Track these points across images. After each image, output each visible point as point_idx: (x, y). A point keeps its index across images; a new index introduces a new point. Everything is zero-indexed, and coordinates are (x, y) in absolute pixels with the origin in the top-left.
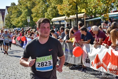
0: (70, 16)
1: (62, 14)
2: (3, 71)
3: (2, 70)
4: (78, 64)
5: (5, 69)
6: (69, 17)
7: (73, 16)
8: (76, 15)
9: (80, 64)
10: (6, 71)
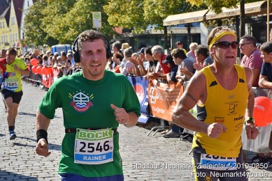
0: (221, 11)
1: (198, 5)
2: (43, 168)
3: (39, 164)
4: (259, 150)
5: (46, 163)
6: (218, 11)
7: (233, 9)
8: (239, 6)
9: (266, 149)
10: (50, 170)
